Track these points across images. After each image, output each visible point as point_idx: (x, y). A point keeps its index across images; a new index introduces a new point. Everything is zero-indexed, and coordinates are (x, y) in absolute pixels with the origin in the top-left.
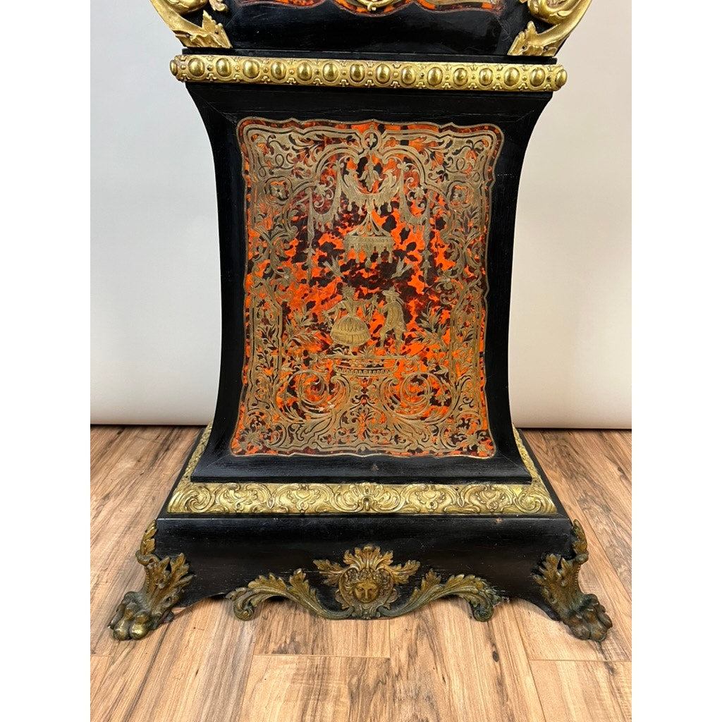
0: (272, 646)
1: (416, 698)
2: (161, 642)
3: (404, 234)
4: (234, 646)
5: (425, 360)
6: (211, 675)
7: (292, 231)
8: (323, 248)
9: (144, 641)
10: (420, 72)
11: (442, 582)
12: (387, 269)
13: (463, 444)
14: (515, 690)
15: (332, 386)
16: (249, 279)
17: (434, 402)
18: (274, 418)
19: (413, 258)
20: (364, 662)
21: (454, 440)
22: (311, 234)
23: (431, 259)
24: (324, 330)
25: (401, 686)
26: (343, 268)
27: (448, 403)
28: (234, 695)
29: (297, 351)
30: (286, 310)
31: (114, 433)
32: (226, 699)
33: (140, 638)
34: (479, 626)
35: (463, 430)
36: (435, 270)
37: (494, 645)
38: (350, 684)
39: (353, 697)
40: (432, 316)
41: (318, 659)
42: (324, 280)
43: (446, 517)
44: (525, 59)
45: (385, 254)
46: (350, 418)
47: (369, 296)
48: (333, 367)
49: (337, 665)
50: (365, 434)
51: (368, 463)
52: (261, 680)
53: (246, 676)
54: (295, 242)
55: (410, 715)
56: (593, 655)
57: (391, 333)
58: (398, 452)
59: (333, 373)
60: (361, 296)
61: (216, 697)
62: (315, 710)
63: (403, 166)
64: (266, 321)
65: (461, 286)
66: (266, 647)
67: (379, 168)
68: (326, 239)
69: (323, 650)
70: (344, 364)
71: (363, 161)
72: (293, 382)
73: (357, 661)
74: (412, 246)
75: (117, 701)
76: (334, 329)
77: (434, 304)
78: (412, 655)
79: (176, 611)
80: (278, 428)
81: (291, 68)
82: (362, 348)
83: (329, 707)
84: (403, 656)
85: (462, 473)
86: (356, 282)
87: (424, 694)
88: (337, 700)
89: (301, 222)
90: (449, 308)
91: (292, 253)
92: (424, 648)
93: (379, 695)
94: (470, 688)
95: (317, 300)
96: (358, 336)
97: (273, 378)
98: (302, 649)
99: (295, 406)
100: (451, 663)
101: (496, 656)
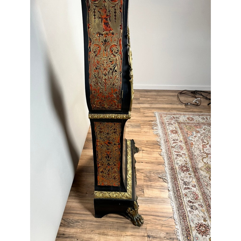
0: (142, 194)
1: (150, 173)
4: (143, 200)
6: (149, 203)
14: (148, 161)
20: (144, 180)
25: (148, 175)
28: (152, 199)
32: (153, 200)
37: (140, 162)
38: (149, 182)
39: (151, 181)
41: (145, 186)
49: (145, 183)
52: (149, 195)
53: (149, 197)
55: (153, 174)
56: (141, 151)
61: (153, 202)
62: (154, 187)
66: (143, 195)
69: (143, 185)
73: (144, 181)
75: (156, 219)
78: (143, 173)
83: (153, 185)
84: (143, 174)
87: (149, 172)
88: (152, 184)
92: (141, 171)
93: (150, 178)
94: (148, 166)
98: (143, 189)
100: (143, 168)
101: (142, 162)
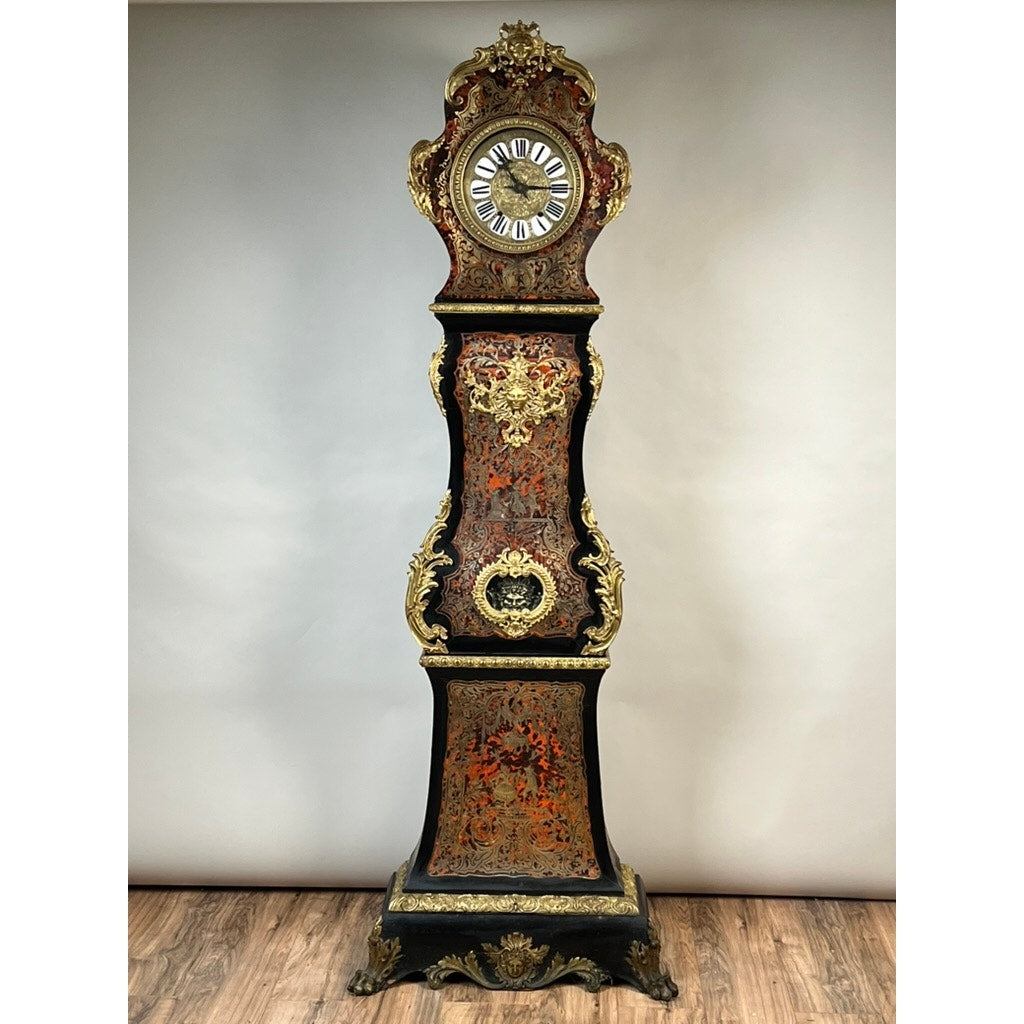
0: (454, 999)
1: (543, 1017)
2: (381, 1002)
3: (535, 737)
4: (430, 999)
5: (551, 811)
6: (418, 1008)
7: (473, 735)
8: (490, 744)
9: (371, 997)
10: (538, 661)
11: (566, 962)
12: (526, 756)
13: (579, 869)
14: (605, 1015)
15: (494, 828)
16: (447, 761)
17: (559, 839)
18: (457, 850)
19: (540, 750)
20: (513, 1005)
21: (574, 866)
22: (484, 736)
23: (551, 750)
24: (489, 791)
25: (535, 1013)
26: (501, 755)
27: (568, 840)
28: (434, 1014)
29: (473, 804)
30: (467, 779)
31: (292, 896)
32: (430, 1015)
33: (370, 994)
34: (590, 996)
35: (578, 859)
36: (553, 756)
37: (598, 1001)
38: (504, 1012)
39: (505, 1016)
40: (554, 783)
41: (484, 1004)
42: (490, 762)
43: (567, 915)
44: (589, 656)
45: (525, 747)
46: (505, 850)
47: (516, 771)
48: (494, 814)
49: (496, 1006)
50: (515, 861)
51: (517, 882)
52: (449, 1010)
53: (440, 1008)
54: (474, 741)
56: (660, 1006)
57: (529, 793)
58: (537, 874)
59: (495, 819)
60: (511, 771)
61: (423, 1014)
62: (483, 1019)
63: (533, 702)
64: (455, 786)
65: (569, 764)
66: (450, 999)
67: (520, 703)
68: (492, 739)
69: (487, 1001)
70: (501, 813)
71: (512, 700)
72: (469, 825)
73: (508, 1005)
74: (540, 743)
76: (495, 791)
77: (554, 775)
78: (544, 1004)
79: (390, 982)
80: (459, 857)
81: (477, 661)
82: (512, 802)
83: (491, 1019)
84: (538, 1004)
85: (577, 888)
86: (508, 763)
87: (548, 1016)
88: (496, 1017)
89: (478, 731)
90: (564, 778)
91: (472, 747)
92: (552, 1002)
93: (521, 1016)
94: (577, 1014)
95: (486, 773)
96: (510, 795)
97: (457, 823)
98: (474, 1001)
99: (470, 841)
100: (568, 1006)
101: (597, 1005)
